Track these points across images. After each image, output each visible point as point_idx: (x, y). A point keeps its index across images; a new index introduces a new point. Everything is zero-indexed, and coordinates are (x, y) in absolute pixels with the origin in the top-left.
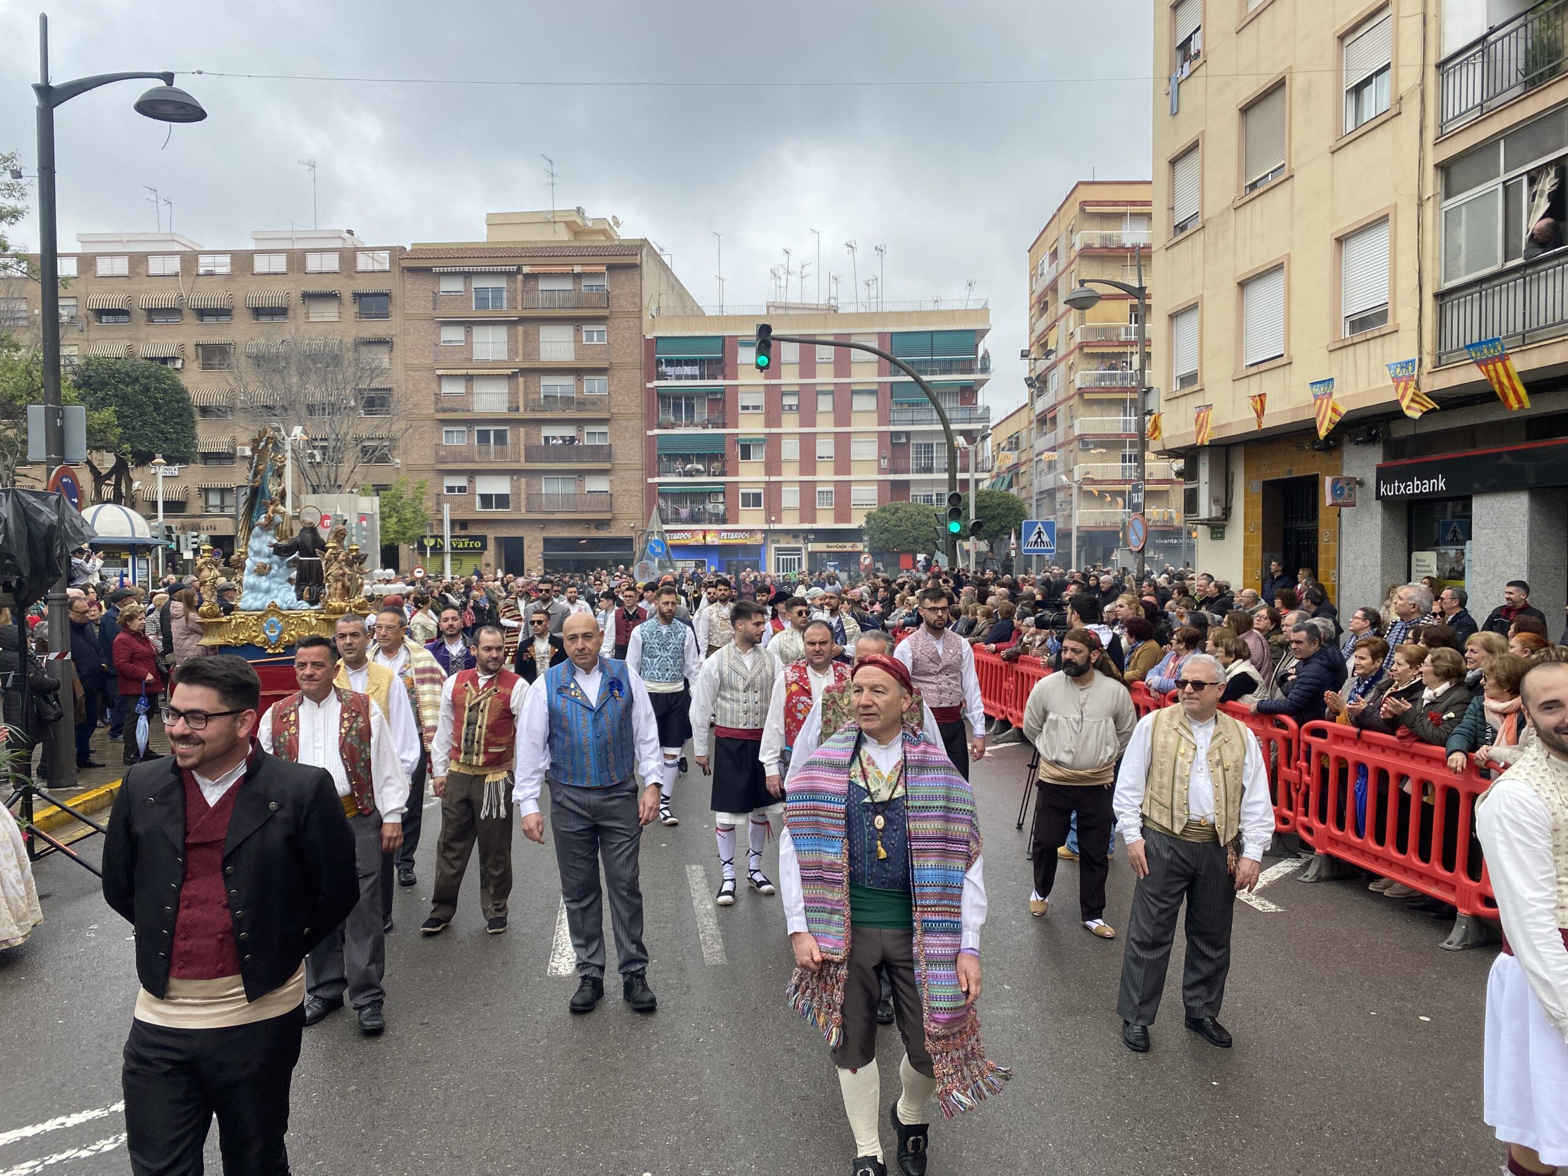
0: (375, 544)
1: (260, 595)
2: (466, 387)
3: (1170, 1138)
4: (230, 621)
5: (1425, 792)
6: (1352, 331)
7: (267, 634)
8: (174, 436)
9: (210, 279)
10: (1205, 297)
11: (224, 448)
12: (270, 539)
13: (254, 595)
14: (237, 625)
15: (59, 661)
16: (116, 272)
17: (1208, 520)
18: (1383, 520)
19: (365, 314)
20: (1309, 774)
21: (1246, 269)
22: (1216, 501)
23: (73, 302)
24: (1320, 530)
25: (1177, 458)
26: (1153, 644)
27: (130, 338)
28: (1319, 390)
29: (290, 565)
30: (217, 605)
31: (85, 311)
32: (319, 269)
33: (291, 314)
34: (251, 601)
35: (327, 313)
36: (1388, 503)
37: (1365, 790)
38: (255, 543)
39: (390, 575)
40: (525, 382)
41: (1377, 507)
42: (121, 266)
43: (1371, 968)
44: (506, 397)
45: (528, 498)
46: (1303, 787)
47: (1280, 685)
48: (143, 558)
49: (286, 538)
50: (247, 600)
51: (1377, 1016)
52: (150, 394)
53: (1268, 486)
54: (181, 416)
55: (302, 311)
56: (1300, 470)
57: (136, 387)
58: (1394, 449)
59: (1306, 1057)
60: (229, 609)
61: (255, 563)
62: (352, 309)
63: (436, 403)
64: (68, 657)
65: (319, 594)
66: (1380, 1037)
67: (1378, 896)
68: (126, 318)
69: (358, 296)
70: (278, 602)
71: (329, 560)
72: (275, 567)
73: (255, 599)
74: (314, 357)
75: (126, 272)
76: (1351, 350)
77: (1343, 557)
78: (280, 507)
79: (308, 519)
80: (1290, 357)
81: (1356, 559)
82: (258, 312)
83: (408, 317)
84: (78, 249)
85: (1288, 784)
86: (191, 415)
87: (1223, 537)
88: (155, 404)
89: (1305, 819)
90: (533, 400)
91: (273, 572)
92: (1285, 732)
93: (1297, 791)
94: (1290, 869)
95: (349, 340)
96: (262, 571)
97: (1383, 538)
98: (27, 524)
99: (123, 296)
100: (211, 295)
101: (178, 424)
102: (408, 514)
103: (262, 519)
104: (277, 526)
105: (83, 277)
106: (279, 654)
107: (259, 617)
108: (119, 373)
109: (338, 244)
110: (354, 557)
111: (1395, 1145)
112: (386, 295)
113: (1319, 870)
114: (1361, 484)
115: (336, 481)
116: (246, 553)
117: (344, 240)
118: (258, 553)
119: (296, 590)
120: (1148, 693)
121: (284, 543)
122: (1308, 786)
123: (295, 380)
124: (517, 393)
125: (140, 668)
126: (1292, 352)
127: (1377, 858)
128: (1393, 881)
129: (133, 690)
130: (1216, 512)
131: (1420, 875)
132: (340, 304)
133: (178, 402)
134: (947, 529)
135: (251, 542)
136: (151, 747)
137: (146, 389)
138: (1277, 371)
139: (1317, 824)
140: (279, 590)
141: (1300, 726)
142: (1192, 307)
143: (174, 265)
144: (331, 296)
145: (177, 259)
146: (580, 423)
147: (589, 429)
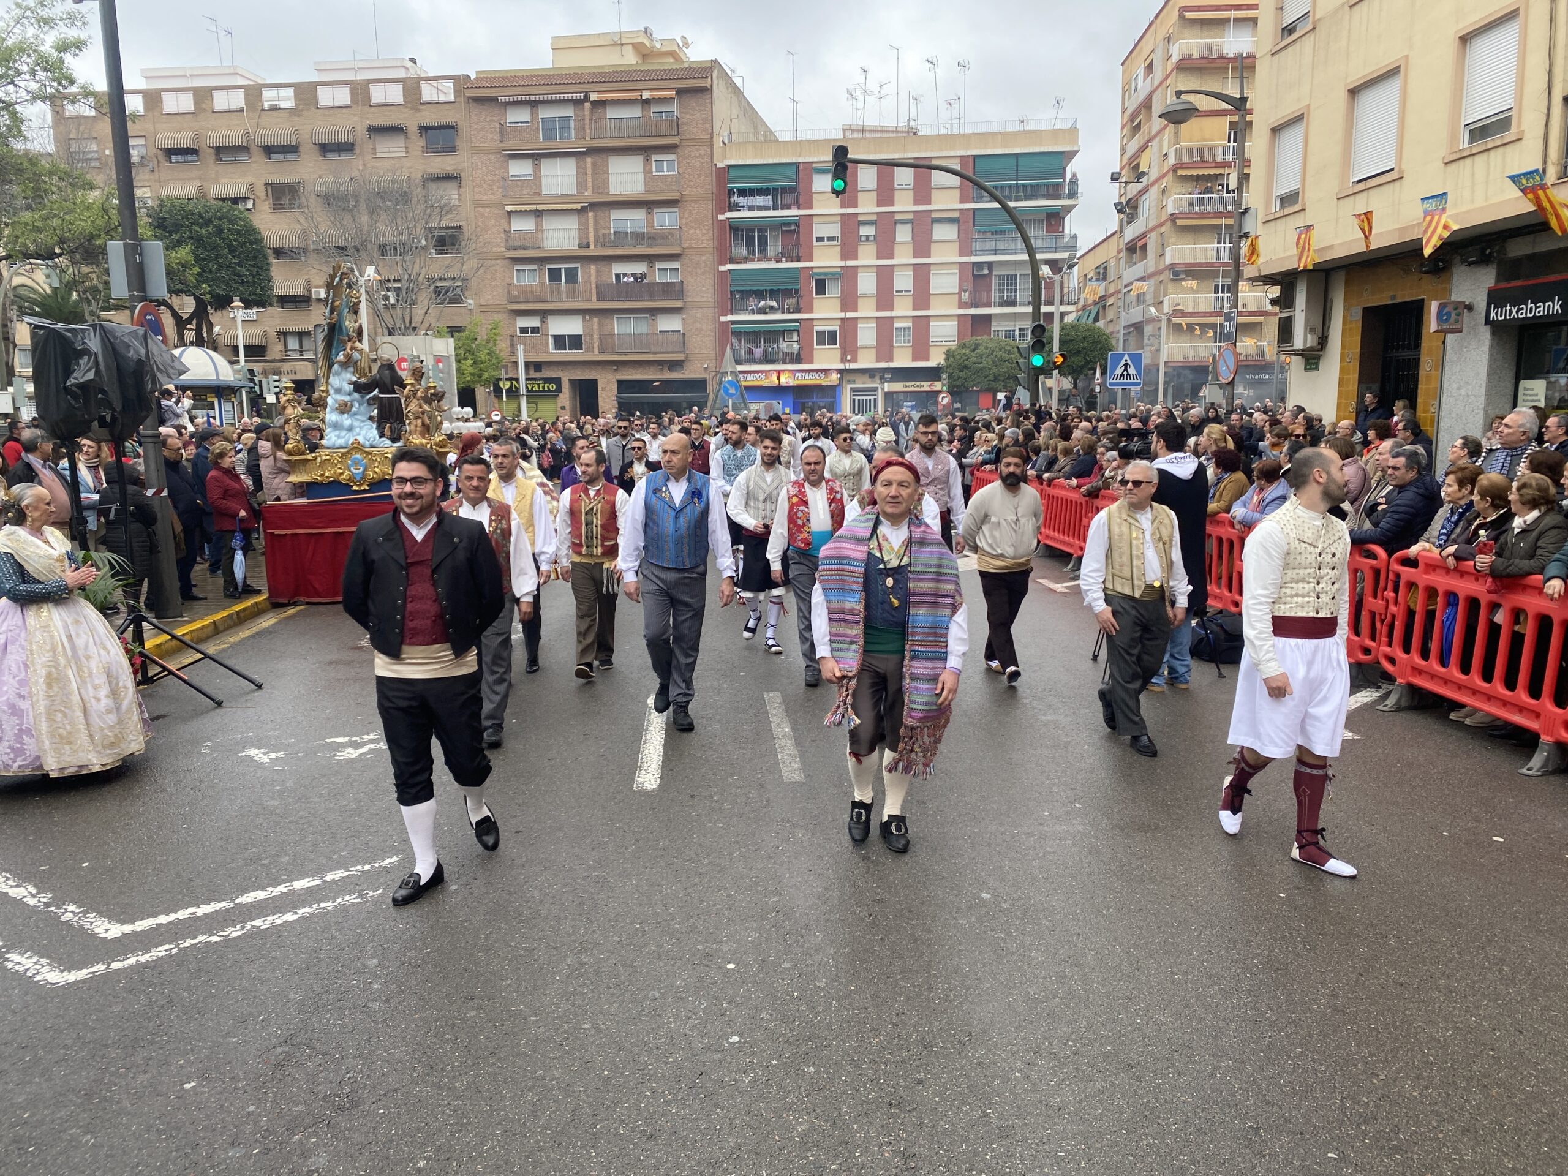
0: (451, 385)
1: (343, 433)
2: (536, 224)
3: (1235, 942)
4: (315, 459)
5: (1517, 621)
6: (1472, 140)
7: (351, 471)
8: (250, 278)
9: (275, 114)
10: (1312, 108)
11: (299, 291)
12: (350, 376)
13: (337, 433)
14: (323, 462)
15: (157, 496)
16: (182, 109)
17: (1303, 350)
18: (1492, 347)
19: (432, 148)
20: (1396, 603)
21: (1358, 74)
22: (1312, 330)
23: (142, 141)
24: (1422, 359)
25: (1272, 285)
26: (1240, 475)
27: (200, 178)
28: (1431, 205)
29: (371, 402)
30: (302, 443)
31: (155, 151)
32: (382, 101)
33: (357, 150)
34: (334, 439)
35: (392, 149)
36: (1497, 328)
37: (1454, 619)
38: (335, 381)
39: (468, 414)
40: (595, 217)
41: (1486, 333)
42: (186, 103)
43: (1447, 792)
44: (576, 234)
45: (600, 339)
46: (1389, 616)
47: (1368, 516)
48: (228, 400)
49: (365, 375)
50: (332, 438)
51: (1450, 836)
52: (224, 236)
53: (1371, 315)
54: (255, 258)
55: (368, 146)
56: (1405, 294)
57: (210, 229)
58: (1509, 270)
59: (1375, 873)
60: (314, 448)
61: (336, 401)
62: (418, 143)
63: (507, 240)
64: (165, 493)
65: (400, 431)
66: (1451, 855)
67: (1459, 725)
68: (194, 157)
69: (424, 129)
70: (361, 439)
71: (408, 397)
72: (356, 404)
73: (339, 437)
74: (382, 194)
75: (191, 108)
76: (1468, 161)
77: (1445, 386)
78: (357, 344)
79: (386, 356)
80: (1401, 171)
81: (1459, 389)
82: (325, 149)
83: (476, 151)
84: (143, 85)
85: (1373, 615)
86: (265, 257)
87: (1317, 369)
88: (230, 246)
89: (1387, 649)
90: (604, 235)
91: (354, 409)
92: (1373, 562)
93: (1382, 621)
94: (1369, 699)
95: (418, 176)
96: (344, 409)
97: (1490, 366)
98: (116, 359)
99: (190, 134)
100: (278, 132)
101: (251, 265)
102: (483, 357)
103: (341, 357)
104: (356, 363)
105: (150, 114)
106: (365, 491)
107: (343, 454)
108: (193, 214)
109: (402, 74)
110: (432, 394)
111: (1459, 953)
112: (453, 127)
113: (1399, 700)
114: (1470, 308)
115: (410, 323)
116: (327, 391)
117: (407, 69)
118: (338, 391)
119: (378, 428)
120: (1232, 525)
121: (363, 380)
122: (1394, 616)
123: (365, 219)
124: (587, 229)
125: (233, 505)
126: (1403, 167)
127: (1460, 687)
128: (1476, 710)
129: (227, 525)
130: (1312, 341)
131: (1505, 703)
132: (407, 138)
133: (251, 243)
134: (1029, 363)
135: (331, 380)
136: (248, 582)
137: (220, 231)
138: (1387, 186)
139: (1400, 655)
140: (361, 428)
141: (1390, 555)
142: (1298, 119)
143: (237, 100)
144: (397, 130)
145: (241, 94)
146: (650, 259)
147: (659, 265)
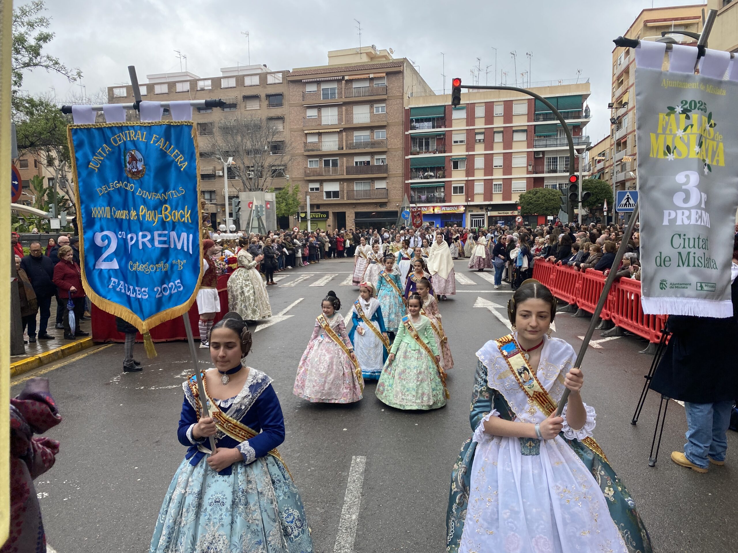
0: (274, 215)
2: (319, 139)
9: (203, 92)
11: (210, 172)
16: (163, 92)
19: (270, 105)
32: (250, 84)
33: (238, 107)
35: (253, 106)
40: (346, 135)
42: (165, 89)
44: (337, 143)
45: (347, 193)
55: (243, 105)
62: (265, 103)
63: (305, 147)
69: (268, 96)
74: (247, 127)
75: (167, 91)
83: (291, 105)
84: (147, 82)
90: (350, 143)
95: (264, 118)
102: (291, 202)
105: (149, 95)
109: (259, 71)
112: (281, 95)
115: (258, 186)
117: (262, 69)
123: (239, 138)
124: (342, 141)
132: (260, 101)
143: (187, 87)
144: (256, 97)
145: (188, 84)
146: (372, 154)
147: (376, 157)
